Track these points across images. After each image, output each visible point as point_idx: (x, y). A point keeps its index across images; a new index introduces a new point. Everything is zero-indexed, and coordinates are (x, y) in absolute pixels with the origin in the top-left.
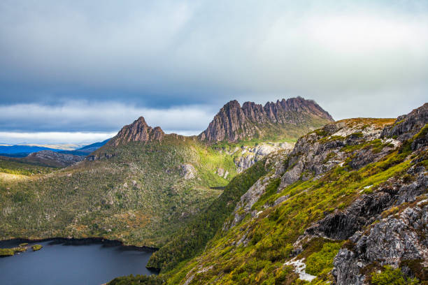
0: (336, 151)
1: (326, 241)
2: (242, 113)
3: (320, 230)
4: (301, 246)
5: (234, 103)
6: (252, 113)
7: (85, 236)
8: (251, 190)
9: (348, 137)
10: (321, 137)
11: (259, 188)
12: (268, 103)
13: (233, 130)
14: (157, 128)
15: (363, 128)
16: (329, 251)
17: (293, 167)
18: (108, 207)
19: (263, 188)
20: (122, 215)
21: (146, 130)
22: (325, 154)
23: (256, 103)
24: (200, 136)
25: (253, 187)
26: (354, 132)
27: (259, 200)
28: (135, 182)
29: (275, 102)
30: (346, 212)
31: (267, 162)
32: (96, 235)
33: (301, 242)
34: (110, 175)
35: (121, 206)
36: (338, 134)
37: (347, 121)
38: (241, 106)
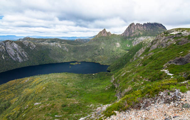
0: (171, 39)
1: (175, 65)
2: (135, 27)
3: (174, 62)
4: (166, 66)
5: (133, 24)
6: (139, 27)
7: (91, 61)
8: (140, 51)
9: (176, 34)
10: (166, 35)
11: (142, 50)
12: (144, 23)
13: (132, 32)
14: (109, 32)
15: (182, 31)
16: (178, 68)
17: (155, 44)
18: (96, 54)
19: (144, 50)
20: (100, 57)
21: (106, 32)
22: (167, 40)
23: (140, 24)
24: (122, 34)
25: (140, 50)
26: (178, 32)
27: (142, 54)
28: (103, 48)
29: (147, 23)
30: (184, 57)
31: (144, 42)
32: (93, 62)
33: (166, 65)
34: (96, 46)
35: (99, 54)
36: (172, 33)
37: (175, 29)
38: (135, 25)
